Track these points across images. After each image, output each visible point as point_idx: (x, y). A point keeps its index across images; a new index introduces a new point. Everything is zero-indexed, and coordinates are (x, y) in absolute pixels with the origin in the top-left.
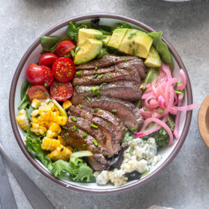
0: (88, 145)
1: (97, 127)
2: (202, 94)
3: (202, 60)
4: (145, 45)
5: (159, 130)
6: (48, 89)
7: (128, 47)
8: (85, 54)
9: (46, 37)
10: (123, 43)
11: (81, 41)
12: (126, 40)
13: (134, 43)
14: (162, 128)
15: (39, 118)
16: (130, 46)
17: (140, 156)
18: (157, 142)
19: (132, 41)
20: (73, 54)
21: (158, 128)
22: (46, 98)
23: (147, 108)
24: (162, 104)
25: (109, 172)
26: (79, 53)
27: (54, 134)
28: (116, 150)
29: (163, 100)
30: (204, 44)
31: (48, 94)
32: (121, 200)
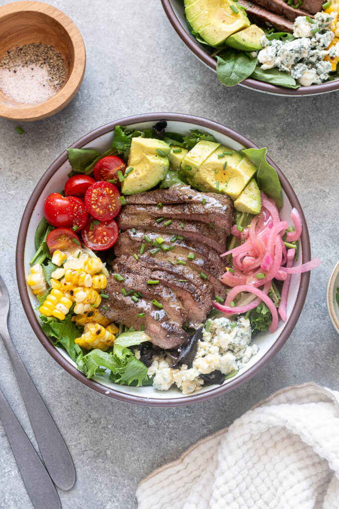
2: (326, 245)
3: (327, 190)
5: (256, 308)
6: (79, 235)
8: (140, 179)
9: (77, 150)
11: (134, 158)
14: (262, 303)
15: (63, 281)
17: (225, 347)
18: (252, 326)
20: (121, 177)
22: (75, 248)
26: (131, 176)
30: (331, 165)
31: (78, 243)
32: (192, 411)
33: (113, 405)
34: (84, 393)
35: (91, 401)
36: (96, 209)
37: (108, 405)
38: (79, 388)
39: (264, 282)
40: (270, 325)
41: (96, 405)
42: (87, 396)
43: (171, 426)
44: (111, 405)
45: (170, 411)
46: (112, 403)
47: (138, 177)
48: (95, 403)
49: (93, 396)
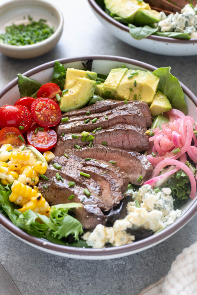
0: (76, 196)
1: (89, 175)
4: (149, 85)
5: (176, 173)
6: (25, 134)
7: (128, 91)
8: (74, 96)
9: (26, 77)
10: (122, 83)
11: (69, 82)
12: (126, 80)
13: (135, 84)
14: (180, 170)
15: (10, 162)
16: (131, 90)
19: (133, 81)
21: (175, 171)
22: (20, 145)
23: (156, 152)
25: (107, 228)
27: (28, 179)
28: (116, 199)
29: (178, 135)
31: (23, 139)
32: (123, 293)
33: (49, 290)
34: (22, 281)
35: (28, 287)
36: (39, 115)
37: (44, 291)
38: (17, 277)
39: (180, 155)
40: (190, 194)
41: (33, 291)
42: (24, 283)
44: (47, 291)
45: (103, 293)
46: (48, 289)
47: (72, 94)
48: (32, 289)
49: (30, 283)
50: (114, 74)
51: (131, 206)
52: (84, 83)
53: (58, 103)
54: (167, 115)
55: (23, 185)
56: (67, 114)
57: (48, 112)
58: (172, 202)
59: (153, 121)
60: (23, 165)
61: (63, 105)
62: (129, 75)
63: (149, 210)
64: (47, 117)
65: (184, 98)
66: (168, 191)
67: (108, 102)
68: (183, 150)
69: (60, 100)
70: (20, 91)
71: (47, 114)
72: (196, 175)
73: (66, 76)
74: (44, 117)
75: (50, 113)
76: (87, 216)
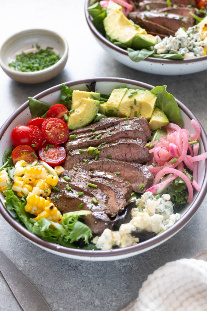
0: (85, 204)
1: (96, 186)
4: (148, 102)
5: (174, 180)
6: (37, 151)
7: (129, 109)
8: (80, 116)
9: (36, 100)
10: (123, 102)
11: (75, 102)
12: (126, 99)
13: (135, 102)
14: (178, 178)
15: (24, 177)
16: (132, 107)
17: (153, 211)
19: (133, 99)
21: (173, 178)
22: (33, 161)
23: (156, 163)
24: (175, 151)
25: (114, 232)
26: (74, 115)
27: (41, 191)
28: (121, 206)
29: (175, 146)
31: (36, 156)
32: (131, 291)
33: (64, 291)
34: (39, 284)
35: (45, 289)
36: (49, 133)
37: (60, 292)
38: (35, 280)
39: (177, 164)
40: (187, 199)
41: (49, 293)
42: (41, 286)
43: (114, 304)
44: (62, 292)
45: (112, 292)
46: (63, 290)
47: (78, 114)
48: (48, 291)
49: (46, 286)
50: (115, 94)
51: (135, 212)
52: (89, 103)
53: (66, 122)
54: (165, 129)
55: (37, 197)
56: (75, 132)
57: (57, 131)
58: (172, 207)
59: (152, 135)
60: (36, 179)
61: (70, 124)
62: (129, 94)
63: (151, 214)
64: (56, 135)
65: (180, 113)
66: (167, 197)
67: (111, 120)
68: (180, 160)
69: (68, 119)
70: (31, 112)
71: (56, 132)
72: (192, 182)
73: (72, 97)
74: (54, 135)
75: (59, 131)
76: (96, 222)
